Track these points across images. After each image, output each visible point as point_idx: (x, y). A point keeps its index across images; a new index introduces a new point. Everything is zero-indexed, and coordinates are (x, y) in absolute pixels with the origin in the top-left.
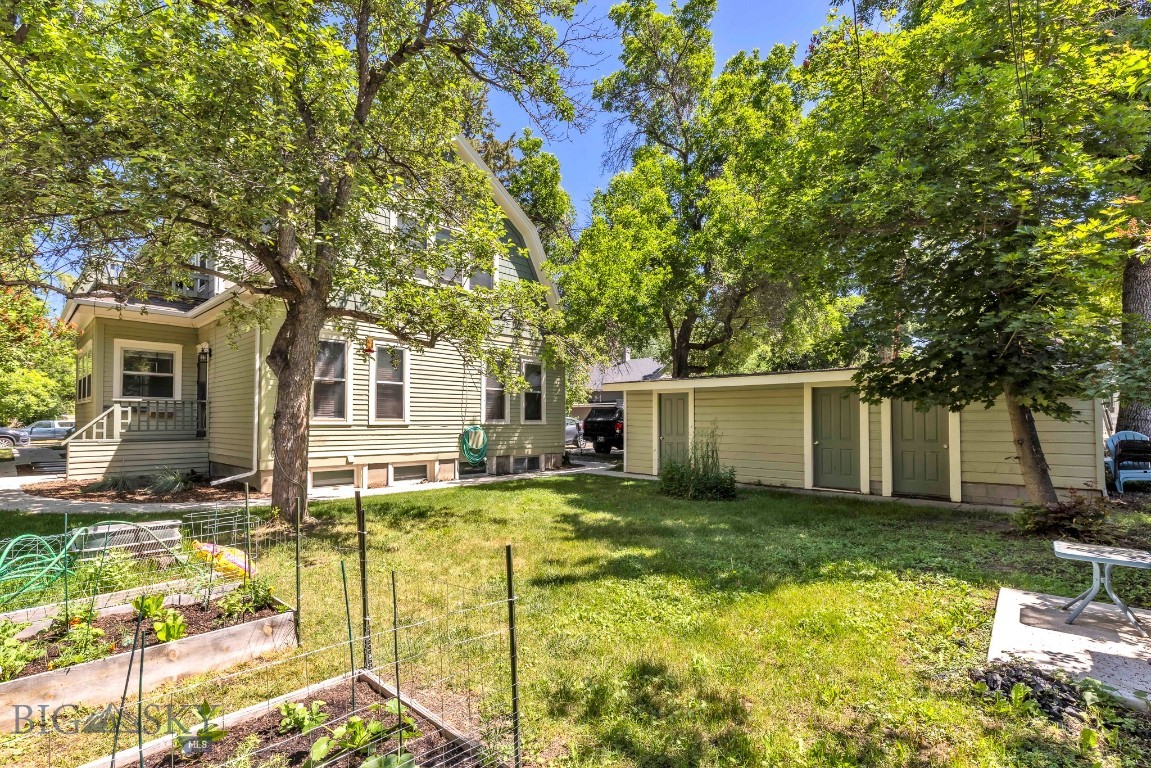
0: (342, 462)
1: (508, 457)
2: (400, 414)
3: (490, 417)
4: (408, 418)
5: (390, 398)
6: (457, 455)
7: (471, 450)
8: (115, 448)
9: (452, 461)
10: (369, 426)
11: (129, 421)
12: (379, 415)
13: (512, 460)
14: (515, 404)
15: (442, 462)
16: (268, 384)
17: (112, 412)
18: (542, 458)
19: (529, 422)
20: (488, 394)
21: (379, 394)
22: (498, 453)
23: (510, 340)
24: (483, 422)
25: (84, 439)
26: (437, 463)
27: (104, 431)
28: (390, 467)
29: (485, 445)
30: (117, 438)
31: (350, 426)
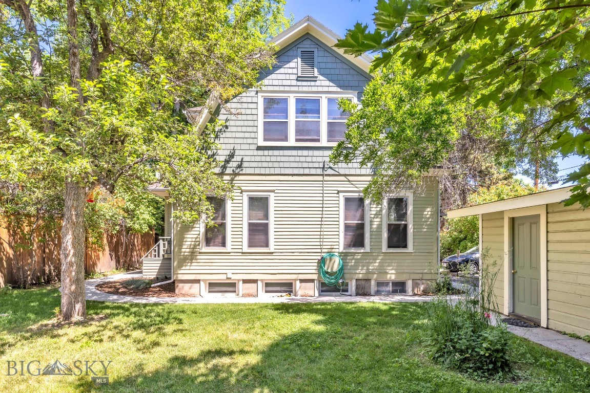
0: (224, 277)
1: (369, 280)
2: (267, 245)
3: (348, 246)
4: (272, 248)
5: (258, 233)
6: (315, 277)
7: (327, 273)
8: (160, 262)
9: (312, 281)
10: (243, 253)
11: (166, 249)
12: (251, 245)
13: (373, 283)
14: (377, 233)
15: (302, 281)
16: (177, 226)
17: (159, 244)
18: (409, 284)
19: (392, 250)
20: (347, 227)
21: (250, 230)
22: (357, 277)
23: (369, 178)
24: (341, 249)
25: (149, 258)
26: (298, 282)
27: (157, 253)
28: (259, 282)
29: (341, 269)
30: (161, 257)
31: (229, 253)
